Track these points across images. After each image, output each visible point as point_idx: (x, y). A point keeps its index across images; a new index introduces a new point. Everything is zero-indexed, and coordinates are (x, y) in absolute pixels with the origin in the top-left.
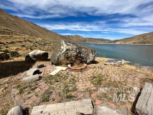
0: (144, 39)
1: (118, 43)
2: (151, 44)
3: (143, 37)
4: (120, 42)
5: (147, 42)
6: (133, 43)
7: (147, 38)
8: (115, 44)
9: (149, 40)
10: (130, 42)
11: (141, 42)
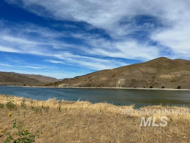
0: (90, 80)
1: (61, 85)
2: (95, 87)
3: (89, 78)
4: (64, 84)
5: (92, 84)
6: (80, 86)
7: (93, 79)
8: (57, 87)
9: (94, 82)
10: (76, 85)
11: (87, 85)
